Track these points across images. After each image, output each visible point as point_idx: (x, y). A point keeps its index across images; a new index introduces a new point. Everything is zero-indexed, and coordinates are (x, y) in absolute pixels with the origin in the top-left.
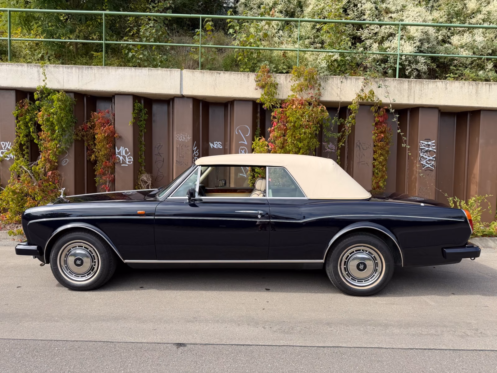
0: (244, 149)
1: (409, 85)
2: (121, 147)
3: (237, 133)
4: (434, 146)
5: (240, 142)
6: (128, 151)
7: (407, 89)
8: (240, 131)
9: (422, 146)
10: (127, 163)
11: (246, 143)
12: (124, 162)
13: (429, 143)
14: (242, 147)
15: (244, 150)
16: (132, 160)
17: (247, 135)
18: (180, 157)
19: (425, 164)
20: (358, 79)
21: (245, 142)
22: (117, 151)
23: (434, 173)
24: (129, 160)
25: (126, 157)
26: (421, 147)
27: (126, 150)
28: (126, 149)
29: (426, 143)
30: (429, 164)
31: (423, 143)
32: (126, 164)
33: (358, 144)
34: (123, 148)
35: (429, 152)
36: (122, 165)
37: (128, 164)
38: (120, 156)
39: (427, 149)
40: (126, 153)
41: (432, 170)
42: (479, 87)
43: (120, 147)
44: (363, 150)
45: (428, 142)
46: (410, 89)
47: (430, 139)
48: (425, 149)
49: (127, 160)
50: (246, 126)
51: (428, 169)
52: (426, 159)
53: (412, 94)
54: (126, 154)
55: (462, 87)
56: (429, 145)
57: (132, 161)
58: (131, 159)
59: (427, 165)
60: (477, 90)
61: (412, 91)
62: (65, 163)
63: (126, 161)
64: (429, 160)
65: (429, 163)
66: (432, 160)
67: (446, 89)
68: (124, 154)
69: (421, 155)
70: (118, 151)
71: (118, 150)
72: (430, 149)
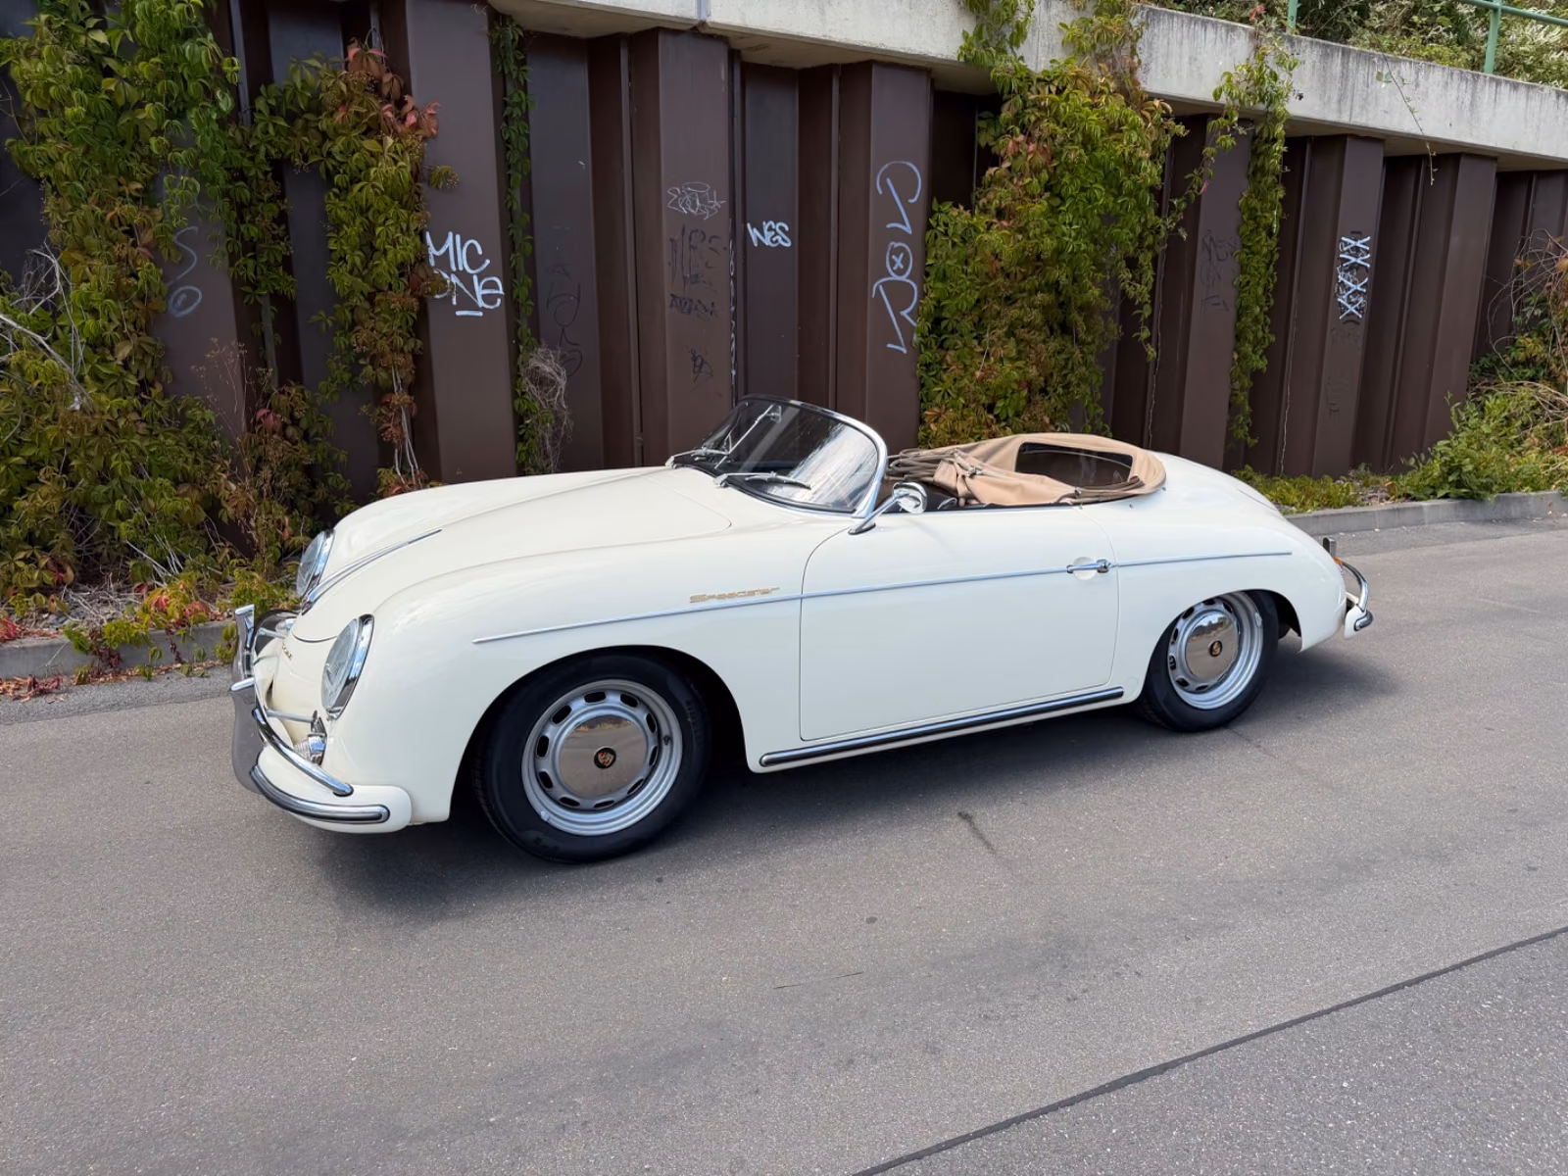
0: (902, 249)
1: (1343, 64)
2: (451, 234)
3: (881, 192)
4: (1367, 252)
5: (888, 226)
6: (480, 252)
7: (1339, 75)
8: (889, 181)
9: (1343, 253)
10: (481, 303)
11: (908, 229)
12: (468, 303)
13: (1359, 244)
14: (896, 245)
15: (901, 255)
16: (501, 292)
17: (913, 197)
18: (684, 278)
19: (1345, 303)
20: (1234, 29)
21: (904, 224)
22: (432, 251)
23: (1361, 331)
24: (486, 293)
25: (475, 278)
26: (1342, 256)
27: (472, 249)
28: (472, 246)
29: (1353, 243)
30: (1352, 304)
31: (1346, 244)
32: (476, 308)
33: (1207, 241)
34: (458, 237)
35: (1357, 269)
36: (458, 313)
37: (483, 309)
38: (450, 272)
39: (1353, 260)
40: (474, 259)
41: (1356, 322)
42: (1479, 87)
43: (446, 236)
44: (1219, 260)
45: (1356, 240)
46: (1344, 76)
47: (1360, 233)
48: (1348, 260)
49: (480, 291)
50: (910, 165)
51: (1351, 318)
52: (1349, 288)
53: (1349, 94)
54: (472, 268)
55: (1447, 83)
56: (1357, 249)
57: (499, 296)
58: (497, 288)
59: (1349, 306)
60: (1473, 95)
61: (1350, 84)
62: (186, 305)
63: (476, 297)
64: (1356, 293)
65: (1353, 300)
66: (1360, 293)
67: (1417, 85)
68: (463, 263)
69: (1341, 278)
70: (437, 254)
71: (438, 248)
72: (1359, 261)
